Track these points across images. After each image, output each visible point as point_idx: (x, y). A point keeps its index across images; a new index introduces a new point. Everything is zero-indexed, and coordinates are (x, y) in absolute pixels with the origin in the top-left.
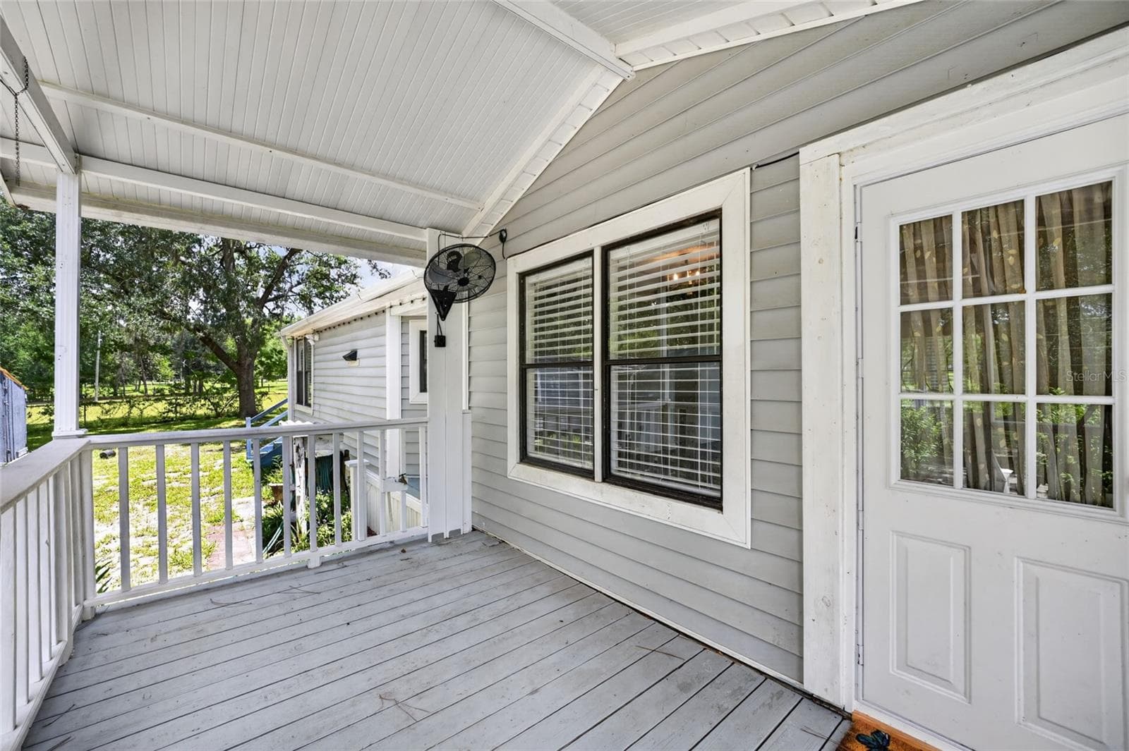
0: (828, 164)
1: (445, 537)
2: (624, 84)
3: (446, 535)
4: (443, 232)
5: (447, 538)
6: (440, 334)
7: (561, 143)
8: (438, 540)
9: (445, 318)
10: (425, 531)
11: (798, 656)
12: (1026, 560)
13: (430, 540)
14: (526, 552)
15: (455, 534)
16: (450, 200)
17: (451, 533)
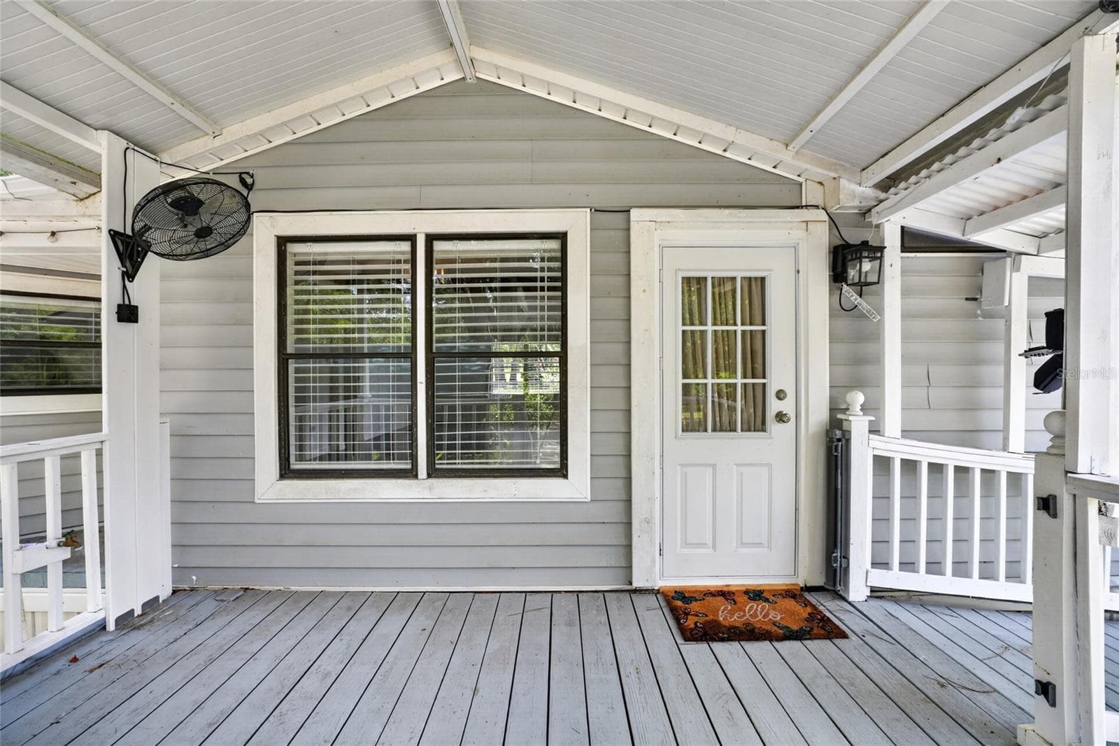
0: (649, 226)
1: (136, 615)
2: (462, 82)
3: (138, 612)
4: (132, 146)
5: (139, 616)
6: (127, 302)
7: (369, 103)
8: (126, 622)
9: (133, 278)
10: (100, 616)
11: (626, 567)
12: (737, 465)
13: (111, 626)
14: (294, 588)
15: (152, 605)
16: (177, 107)
17: (145, 606)
